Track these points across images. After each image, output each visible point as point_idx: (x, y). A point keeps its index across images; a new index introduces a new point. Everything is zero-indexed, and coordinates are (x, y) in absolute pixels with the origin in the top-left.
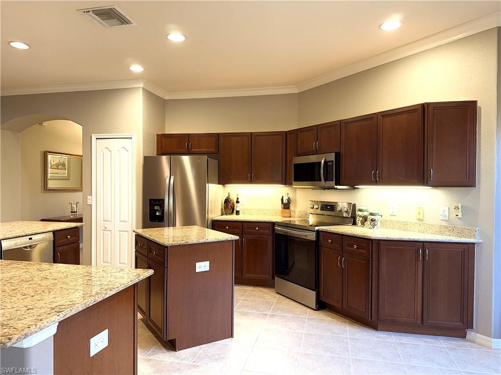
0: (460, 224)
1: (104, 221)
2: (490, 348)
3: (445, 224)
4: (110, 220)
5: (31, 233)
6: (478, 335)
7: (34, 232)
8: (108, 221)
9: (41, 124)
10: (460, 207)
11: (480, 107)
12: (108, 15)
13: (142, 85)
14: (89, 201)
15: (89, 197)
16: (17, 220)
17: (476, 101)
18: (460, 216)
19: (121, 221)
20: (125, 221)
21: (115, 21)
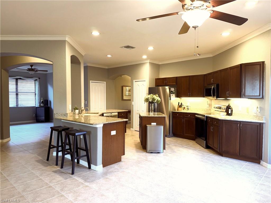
0: (259, 114)
1: (137, 111)
2: (267, 168)
3: (255, 115)
4: (139, 110)
5: (111, 112)
6: (264, 162)
7: (112, 112)
8: (138, 111)
9: (121, 76)
10: (259, 107)
11: (266, 64)
12: (128, 47)
13: (148, 61)
14: (133, 104)
15: (133, 102)
16: (110, 109)
17: (264, 61)
18: (259, 111)
19: (142, 111)
20: (143, 111)
21: (130, 48)
